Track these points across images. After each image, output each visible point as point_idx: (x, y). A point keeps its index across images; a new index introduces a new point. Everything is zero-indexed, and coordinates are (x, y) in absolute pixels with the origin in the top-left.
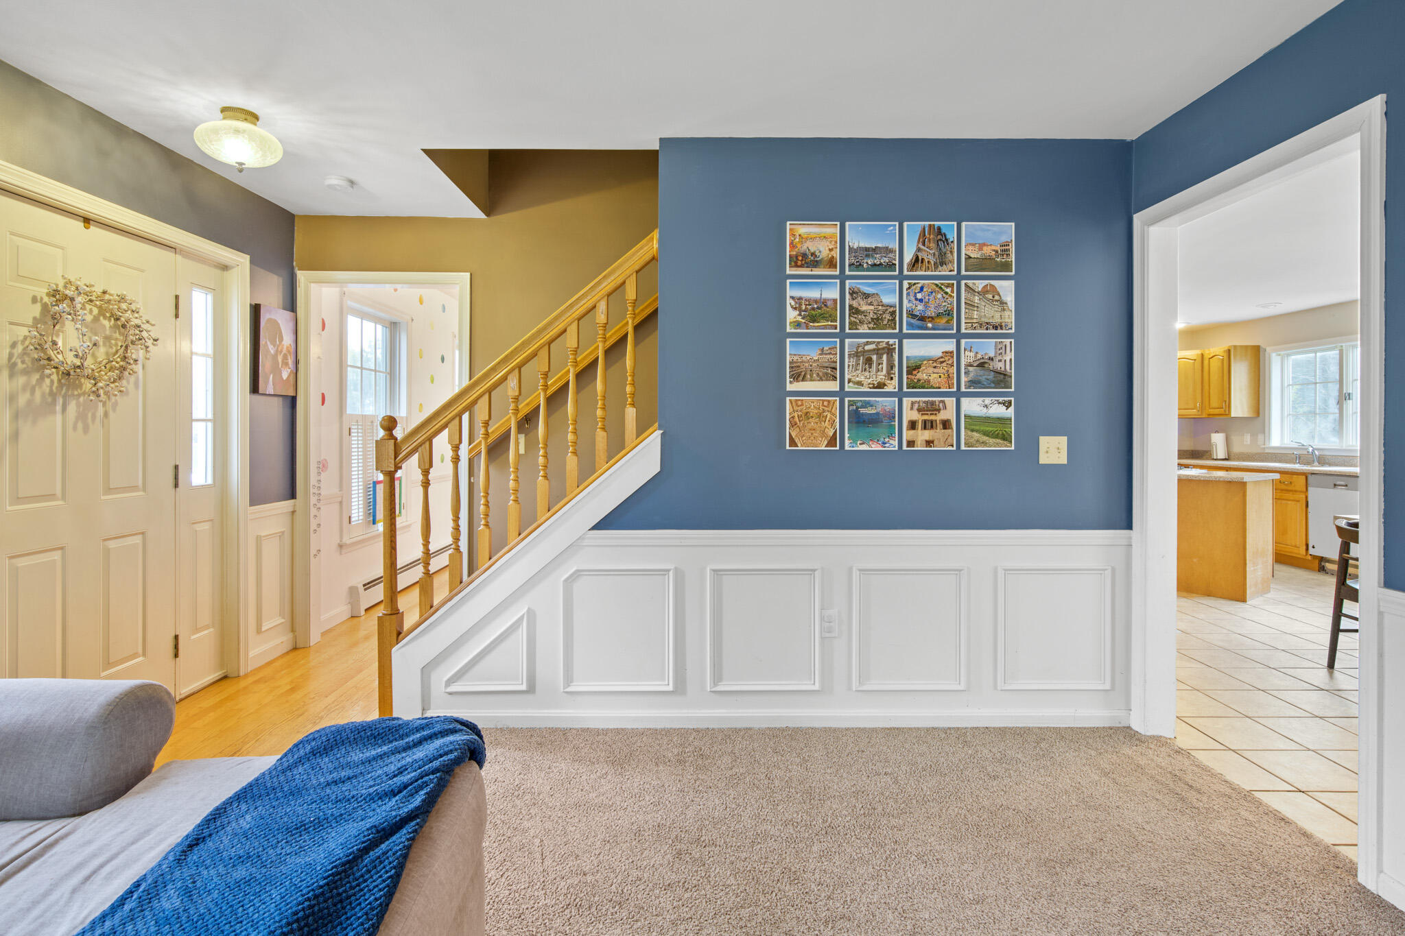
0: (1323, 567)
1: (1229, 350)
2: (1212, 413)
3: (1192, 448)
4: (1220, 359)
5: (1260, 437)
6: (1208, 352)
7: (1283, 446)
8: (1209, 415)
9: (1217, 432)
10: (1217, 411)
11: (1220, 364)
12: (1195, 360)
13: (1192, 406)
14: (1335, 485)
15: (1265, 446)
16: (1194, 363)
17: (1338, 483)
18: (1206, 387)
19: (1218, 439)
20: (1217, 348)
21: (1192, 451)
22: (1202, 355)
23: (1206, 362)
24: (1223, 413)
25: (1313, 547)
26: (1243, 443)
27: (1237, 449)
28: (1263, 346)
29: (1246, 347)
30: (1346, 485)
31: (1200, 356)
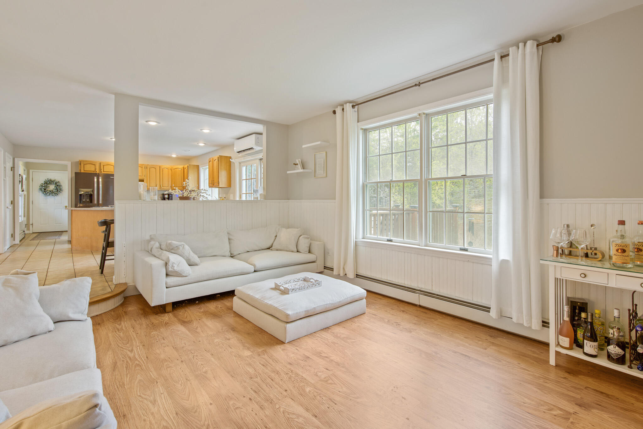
1: (188, 166)
29: (195, 165)
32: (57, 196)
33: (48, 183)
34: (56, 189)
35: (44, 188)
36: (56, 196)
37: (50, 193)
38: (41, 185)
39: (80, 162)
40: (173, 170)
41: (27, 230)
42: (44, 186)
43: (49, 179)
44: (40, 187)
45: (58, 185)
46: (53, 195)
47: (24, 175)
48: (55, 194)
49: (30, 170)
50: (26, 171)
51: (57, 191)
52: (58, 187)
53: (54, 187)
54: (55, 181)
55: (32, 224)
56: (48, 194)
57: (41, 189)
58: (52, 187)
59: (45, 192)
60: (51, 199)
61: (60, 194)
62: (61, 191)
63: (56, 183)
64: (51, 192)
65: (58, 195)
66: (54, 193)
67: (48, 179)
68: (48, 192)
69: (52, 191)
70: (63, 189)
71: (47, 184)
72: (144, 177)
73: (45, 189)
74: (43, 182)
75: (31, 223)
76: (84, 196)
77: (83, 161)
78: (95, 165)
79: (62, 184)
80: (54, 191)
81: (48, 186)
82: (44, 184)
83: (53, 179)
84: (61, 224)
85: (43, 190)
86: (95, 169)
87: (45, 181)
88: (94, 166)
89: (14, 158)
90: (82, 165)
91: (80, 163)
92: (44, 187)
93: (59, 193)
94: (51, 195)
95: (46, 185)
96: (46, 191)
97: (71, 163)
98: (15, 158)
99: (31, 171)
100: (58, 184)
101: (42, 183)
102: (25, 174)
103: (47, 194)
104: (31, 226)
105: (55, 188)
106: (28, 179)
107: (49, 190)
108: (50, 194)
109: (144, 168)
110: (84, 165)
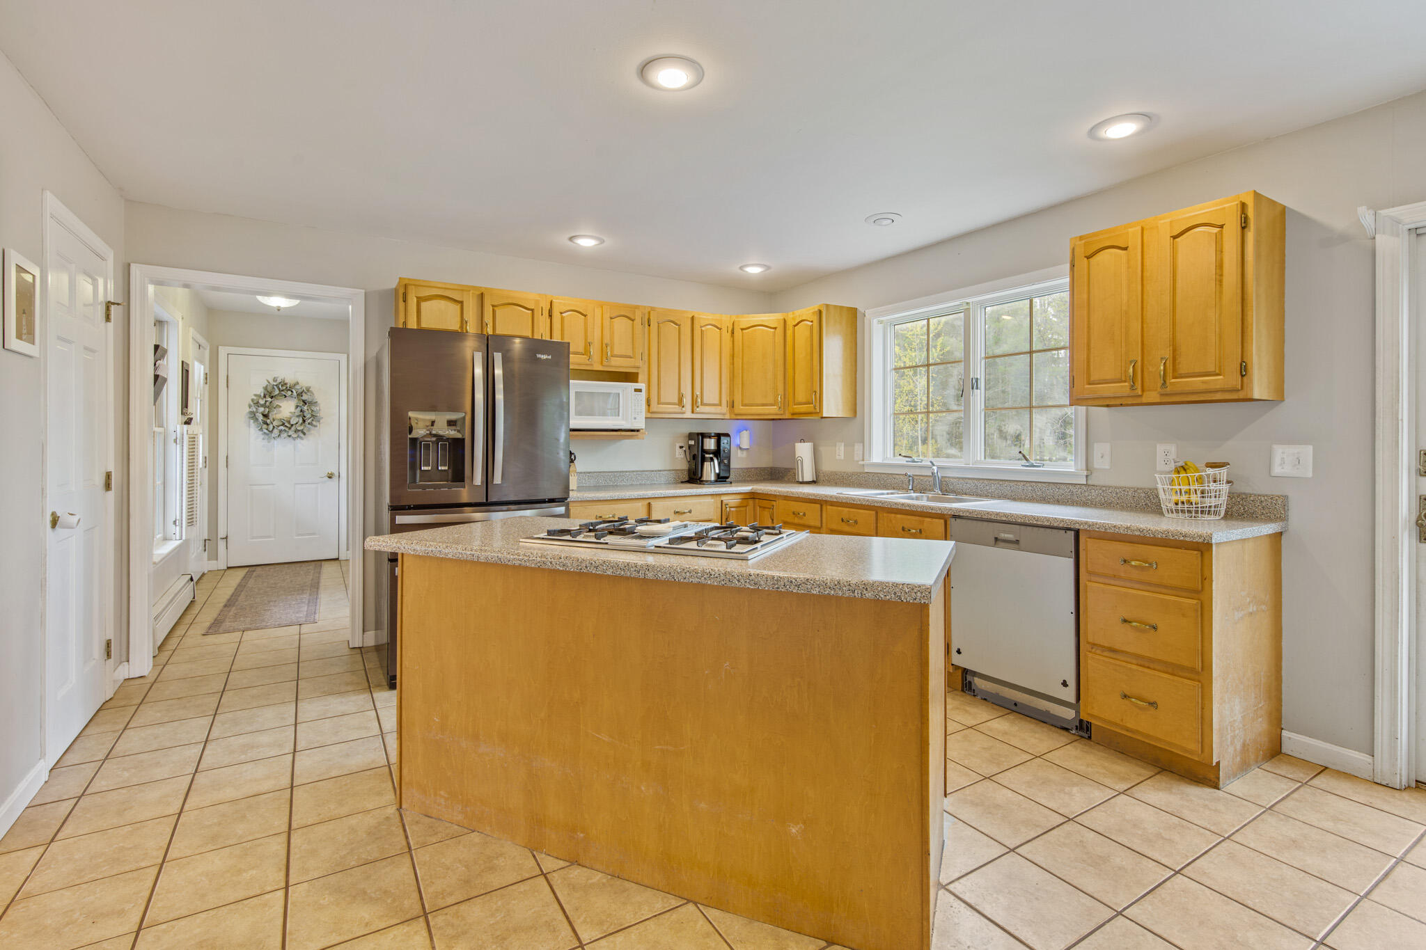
0: (970, 682)
1: (820, 312)
2: (797, 411)
3: (771, 465)
4: (807, 325)
5: (858, 447)
6: (792, 316)
7: (885, 462)
8: (793, 414)
9: (802, 441)
10: (803, 408)
11: (807, 333)
12: (775, 328)
13: (771, 400)
14: (996, 539)
15: (866, 462)
16: (774, 334)
17: (1003, 536)
18: (790, 371)
19: (804, 451)
20: (804, 311)
21: (771, 468)
22: (785, 321)
23: (789, 333)
24: (812, 410)
25: (959, 652)
26: (837, 457)
27: (827, 467)
28: (861, 309)
29: (842, 307)
30: (1017, 542)
31: (782, 322)
32: (301, 438)
33: (277, 392)
34: (298, 416)
35: (261, 409)
36: (298, 441)
37: (282, 428)
38: (253, 400)
39: (401, 291)
40: (738, 333)
41: (209, 559)
42: (262, 406)
43: (279, 381)
44: (250, 406)
45: (305, 402)
46: (290, 436)
47: (197, 364)
48: (296, 431)
49: (220, 348)
50: (207, 353)
51: (304, 421)
52: (305, 408)
53: (293, 409)
54: (297, 387)
55: (226, 538)
56: (276, 432)
57: (253, 416)
58: (287, 408)
59: (265, 426)
60: (283, 448)
61: (314, 431)
62: (314, 423)
63: (300, 395)
64: (283, 424)
65: (304, 434)
66: (293, 428)
67: (275, 380)
68: (275, 423)
69: (289, 422)
70: (321, 414)
71: (272, 397)
72: (640, 363)
73: (265, 416)
74: (260, 391)
75: (222, 534)
76: (427, 447)
77: (418, 285)
78: (461, 303)
79: (318, 397)
80: (293, 422)
81: (276, 403)
82: (265, 397)
83: (290, 380)
84: (314, 534)
85: (261, 418)
86: (463, 322)
87: (266, 388)
88: (458, 307)
89: (129, 265)
90: (412, 302)
91: (402, 293)
92: (264, 406)
93: (309, 430)
94: (285, 435)
95: (269, 399)
96: (268, 421)
97: (366, 293)
98: (133, 267)
99: (223, 351)
100: (305, 397)
101: (258, 393)
102: (201, 362)
103: (272, 432)
104: (222, 545)
105: (298, 412)
106: (211, 377)
107: (279, 416)
108: (281, 431)
109: (638, 321)
110: (420, 300)
